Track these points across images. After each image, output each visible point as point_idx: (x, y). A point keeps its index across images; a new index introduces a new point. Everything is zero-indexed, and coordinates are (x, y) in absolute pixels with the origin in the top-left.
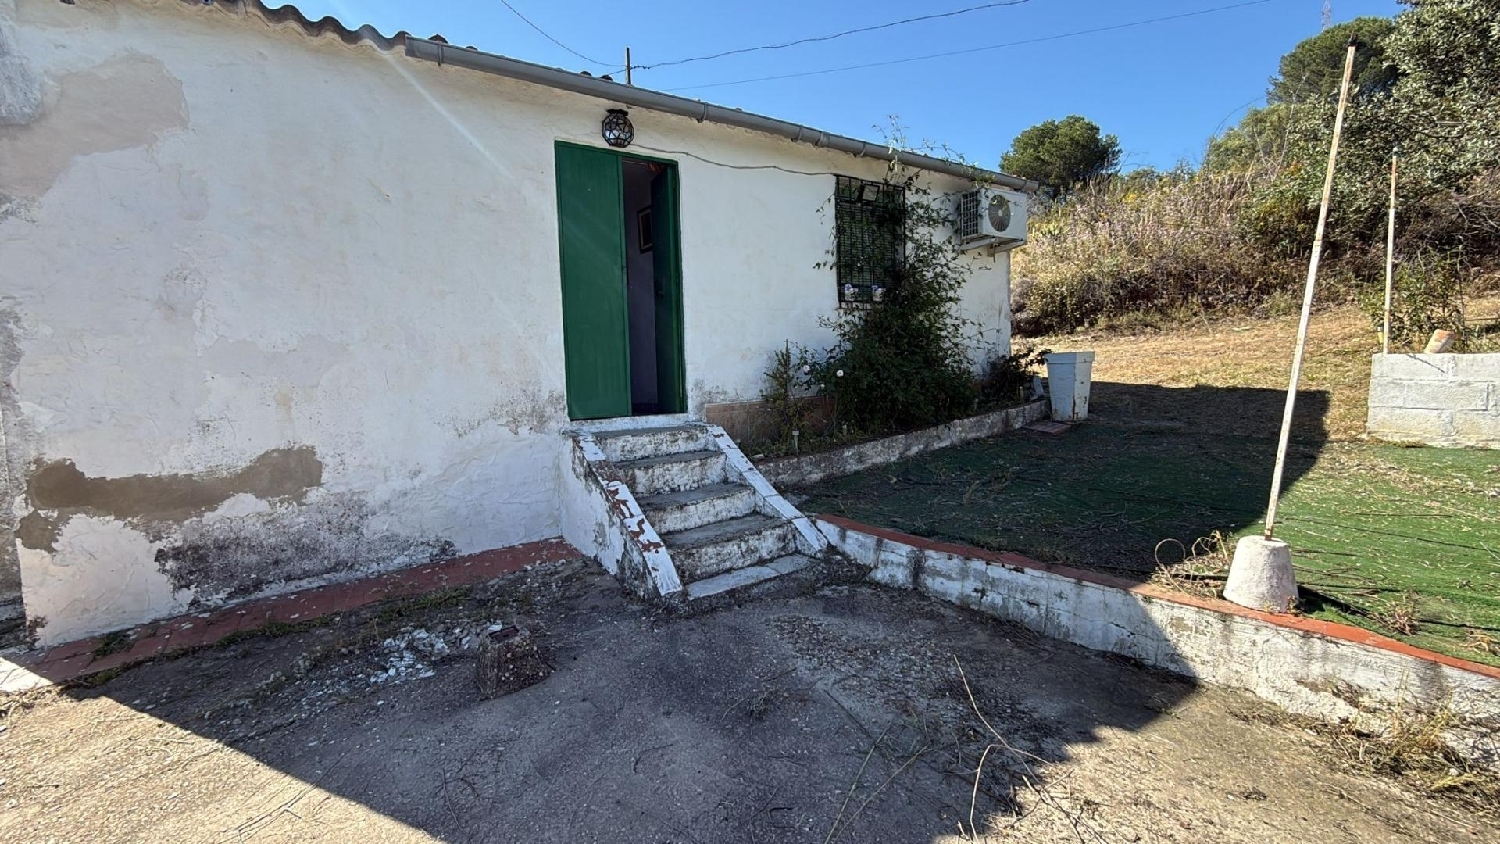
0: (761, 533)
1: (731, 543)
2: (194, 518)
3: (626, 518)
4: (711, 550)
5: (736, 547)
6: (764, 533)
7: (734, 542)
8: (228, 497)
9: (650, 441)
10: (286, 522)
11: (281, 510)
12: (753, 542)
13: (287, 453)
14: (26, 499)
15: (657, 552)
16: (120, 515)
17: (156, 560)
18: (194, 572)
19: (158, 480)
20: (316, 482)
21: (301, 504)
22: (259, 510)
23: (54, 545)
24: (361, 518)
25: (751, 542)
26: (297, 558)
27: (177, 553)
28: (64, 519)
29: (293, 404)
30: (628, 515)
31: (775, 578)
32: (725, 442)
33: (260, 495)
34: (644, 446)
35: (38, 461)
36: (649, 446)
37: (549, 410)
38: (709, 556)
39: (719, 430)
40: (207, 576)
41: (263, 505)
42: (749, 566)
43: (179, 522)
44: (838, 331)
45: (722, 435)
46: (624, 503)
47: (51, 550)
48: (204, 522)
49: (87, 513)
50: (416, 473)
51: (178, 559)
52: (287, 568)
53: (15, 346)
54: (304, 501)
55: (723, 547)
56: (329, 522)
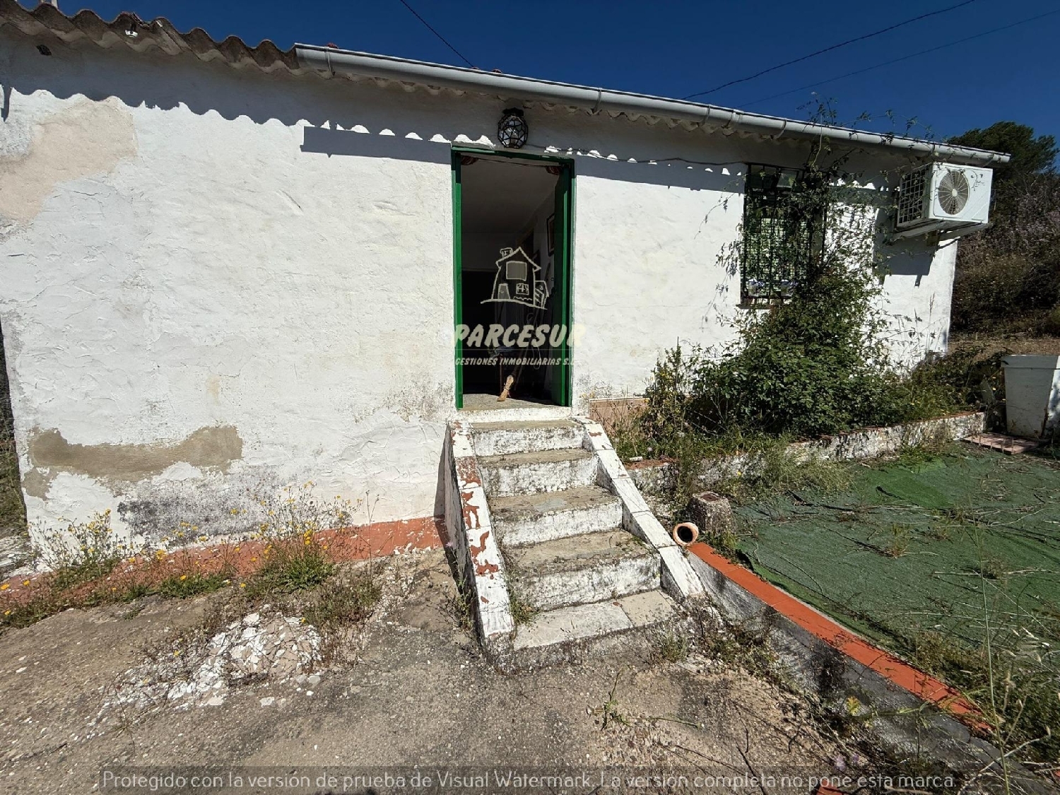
0: (618, 563)
1: (579, 574)
2: (146, 480)
3: (470, 528)
4: (555, 580)
5: (586, 578)
6: (622, 564)
7: (584, 572)
8: (171, 464)
9: (525, 437)
10: (213, 487)
11: (211, 477)
12: (608, 573)
13: (215, 431)
14: (28, 458)
15: (492, 577)
16: (93, 474)
17: (119, 511)
18: (146, 523)
19: (119, 448)
20: (237, 455)
21: (226, 474)
22: (194, 476)
23: (47, 495)
24: (273, 487)
25: (605, 572)
26: (223, 517)
27: (134, 507)
28: (54, 475)
29: (219, 390)
30: (474, 524)
31: (623, 632)
32: (601, 442)
33: (194, 464)
34: (518, 441)
35: (35, 430)
36: (523, 442)
37: (438, 400)
38: (552, 587)
39: (598, 428)
40: (156, 526)
41: (196, 473)
42: (600, 601)
43: (134, 482)
44: (737, 328)
45: (600, 434)
46: (474, 509)
47: (45, 499)
48: (153, 483)
49: (69, 471)
50: (318, 453)
51: (134, 511)
52: (216, 525)
53: (18, 339)
54: (228, 471)
55: (571, 577)
56: (248, 490)
